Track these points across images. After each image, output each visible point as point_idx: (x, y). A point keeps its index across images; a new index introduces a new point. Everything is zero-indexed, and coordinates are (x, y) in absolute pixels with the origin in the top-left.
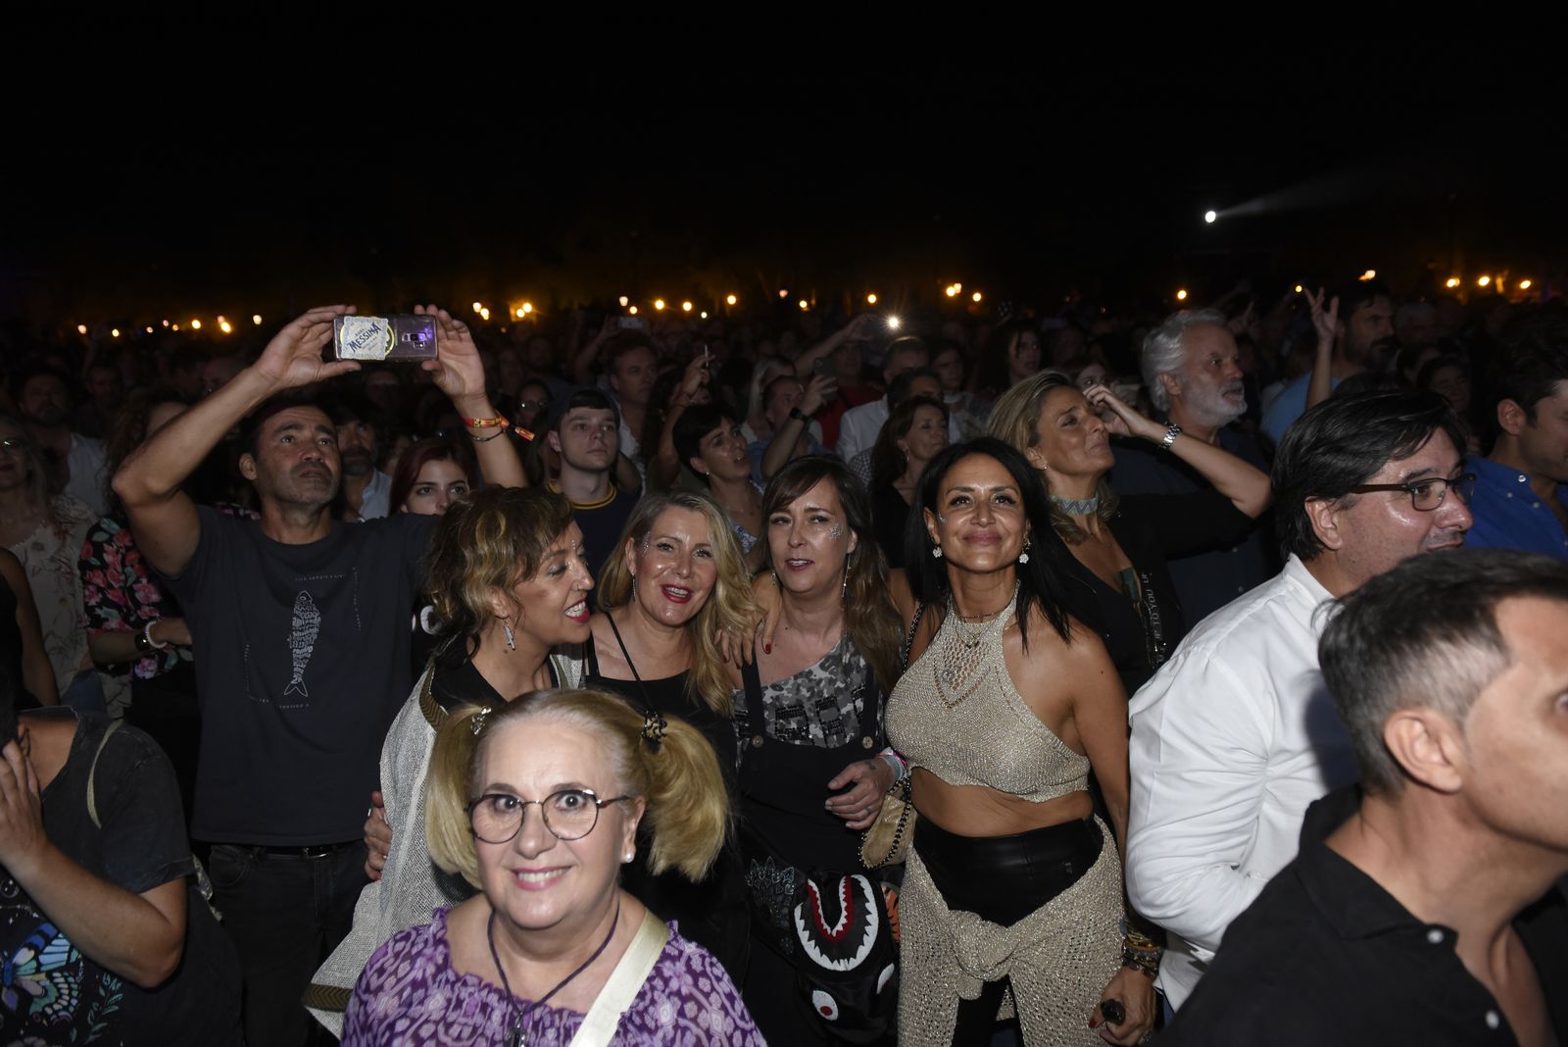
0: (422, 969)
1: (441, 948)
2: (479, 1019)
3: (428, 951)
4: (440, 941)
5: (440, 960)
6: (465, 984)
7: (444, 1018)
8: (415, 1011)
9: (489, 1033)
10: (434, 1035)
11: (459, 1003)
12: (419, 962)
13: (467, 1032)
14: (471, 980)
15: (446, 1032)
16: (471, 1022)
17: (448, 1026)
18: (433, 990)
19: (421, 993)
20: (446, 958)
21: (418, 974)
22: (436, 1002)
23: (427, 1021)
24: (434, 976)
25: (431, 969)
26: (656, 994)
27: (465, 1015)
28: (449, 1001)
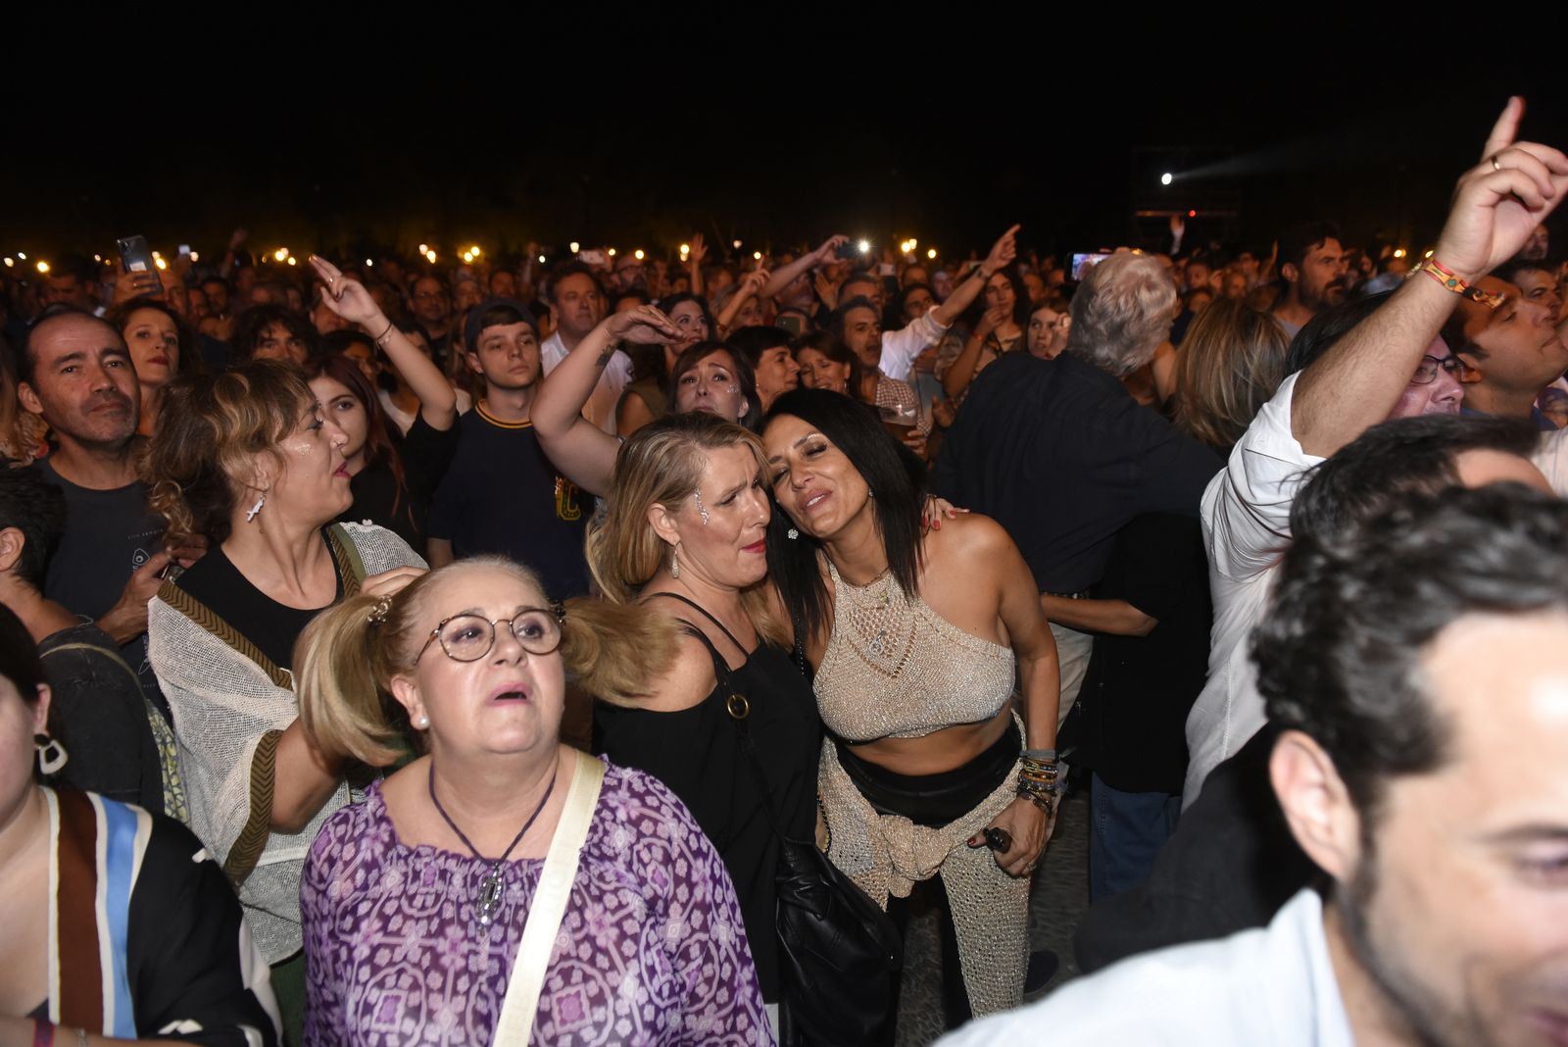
0: (368, 850)
1: (384, 826)
2: (439, 886)
3: (372, 831)
4: (382, 819)
5: (386, 838)
6: (418, 855)
7: (404, 892)
8: (374, 892)
9: (453, 897)
10: (399, 910)
11: (416, 875)
12: (365, 843)
13: (430, 900)
14: (424, 851)
15: (411, 905)
16: (432, 890)
17: (411, 899)
18: (386, 868)
19: (375, 873)
20: (392, 835)
21: (365, 855)
22: (392, 879)
23: (389, 899)
24: (385, 854)
25: (379, 849)
26: (608, 825)
27: (425, 885)
28: (405, 875)
